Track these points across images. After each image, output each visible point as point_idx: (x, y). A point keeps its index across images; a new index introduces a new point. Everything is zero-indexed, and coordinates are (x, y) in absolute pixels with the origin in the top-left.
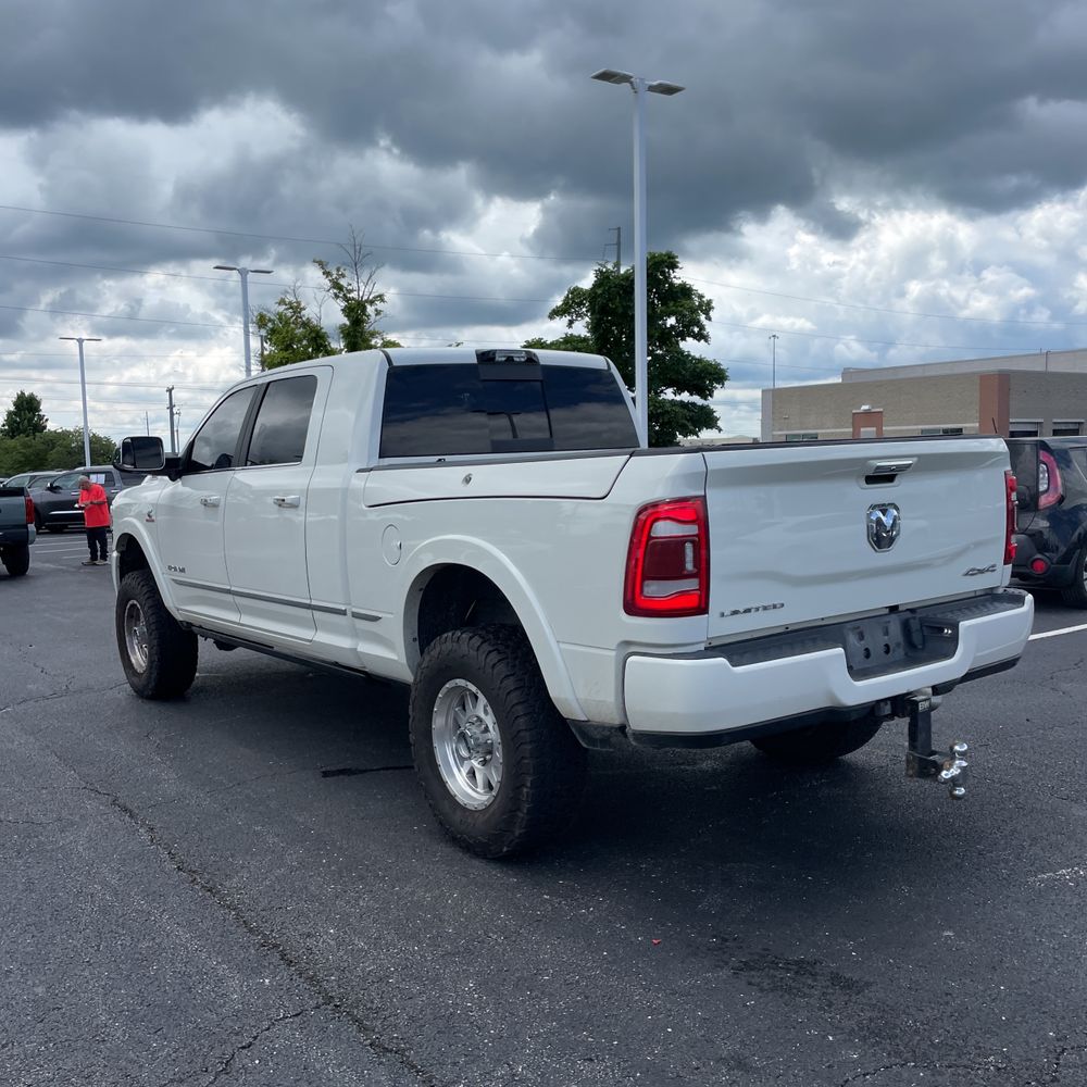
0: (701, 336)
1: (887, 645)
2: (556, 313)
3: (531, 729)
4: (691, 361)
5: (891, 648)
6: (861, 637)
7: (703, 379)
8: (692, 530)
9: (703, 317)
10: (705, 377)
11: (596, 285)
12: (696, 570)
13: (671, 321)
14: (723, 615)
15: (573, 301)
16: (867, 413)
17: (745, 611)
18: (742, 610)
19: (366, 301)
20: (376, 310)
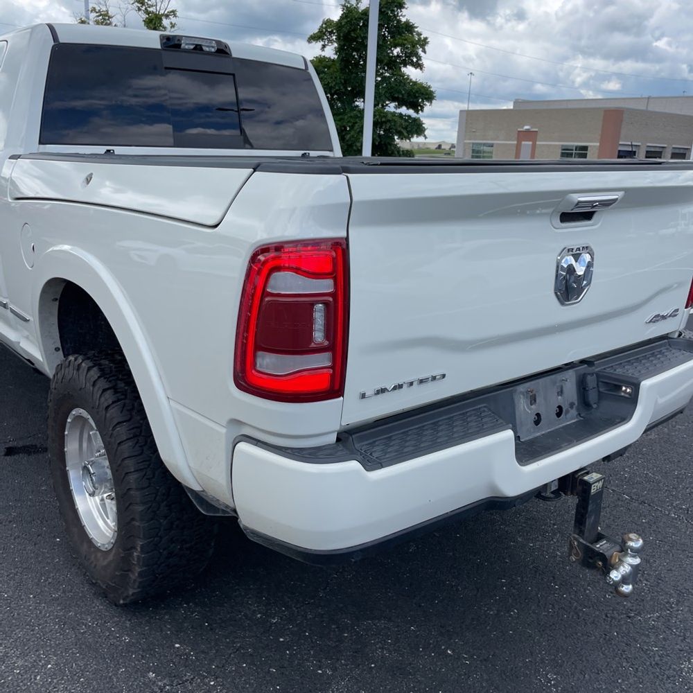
0: (418, 65)
1: (560, 407)
2: (314, 38)
3: (143, 489)
4: (409, 83)
5: (564, 410)
6: (533, 400)
7: (417, 98)
8: (325, 286)
9: (420, 51)
10: (418, 96)
11: (342, 18)
12: (326, 343)
13: (397, 51)
14: (363, 396)
15: (326, 30)
16: (528, 131)
17: (395, 388)
18: (390, 387)
19: (162, 15)
20: (171, 23)
